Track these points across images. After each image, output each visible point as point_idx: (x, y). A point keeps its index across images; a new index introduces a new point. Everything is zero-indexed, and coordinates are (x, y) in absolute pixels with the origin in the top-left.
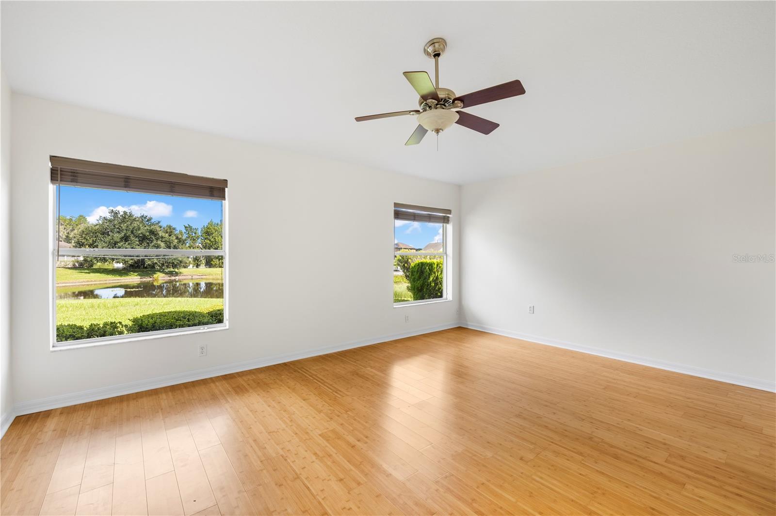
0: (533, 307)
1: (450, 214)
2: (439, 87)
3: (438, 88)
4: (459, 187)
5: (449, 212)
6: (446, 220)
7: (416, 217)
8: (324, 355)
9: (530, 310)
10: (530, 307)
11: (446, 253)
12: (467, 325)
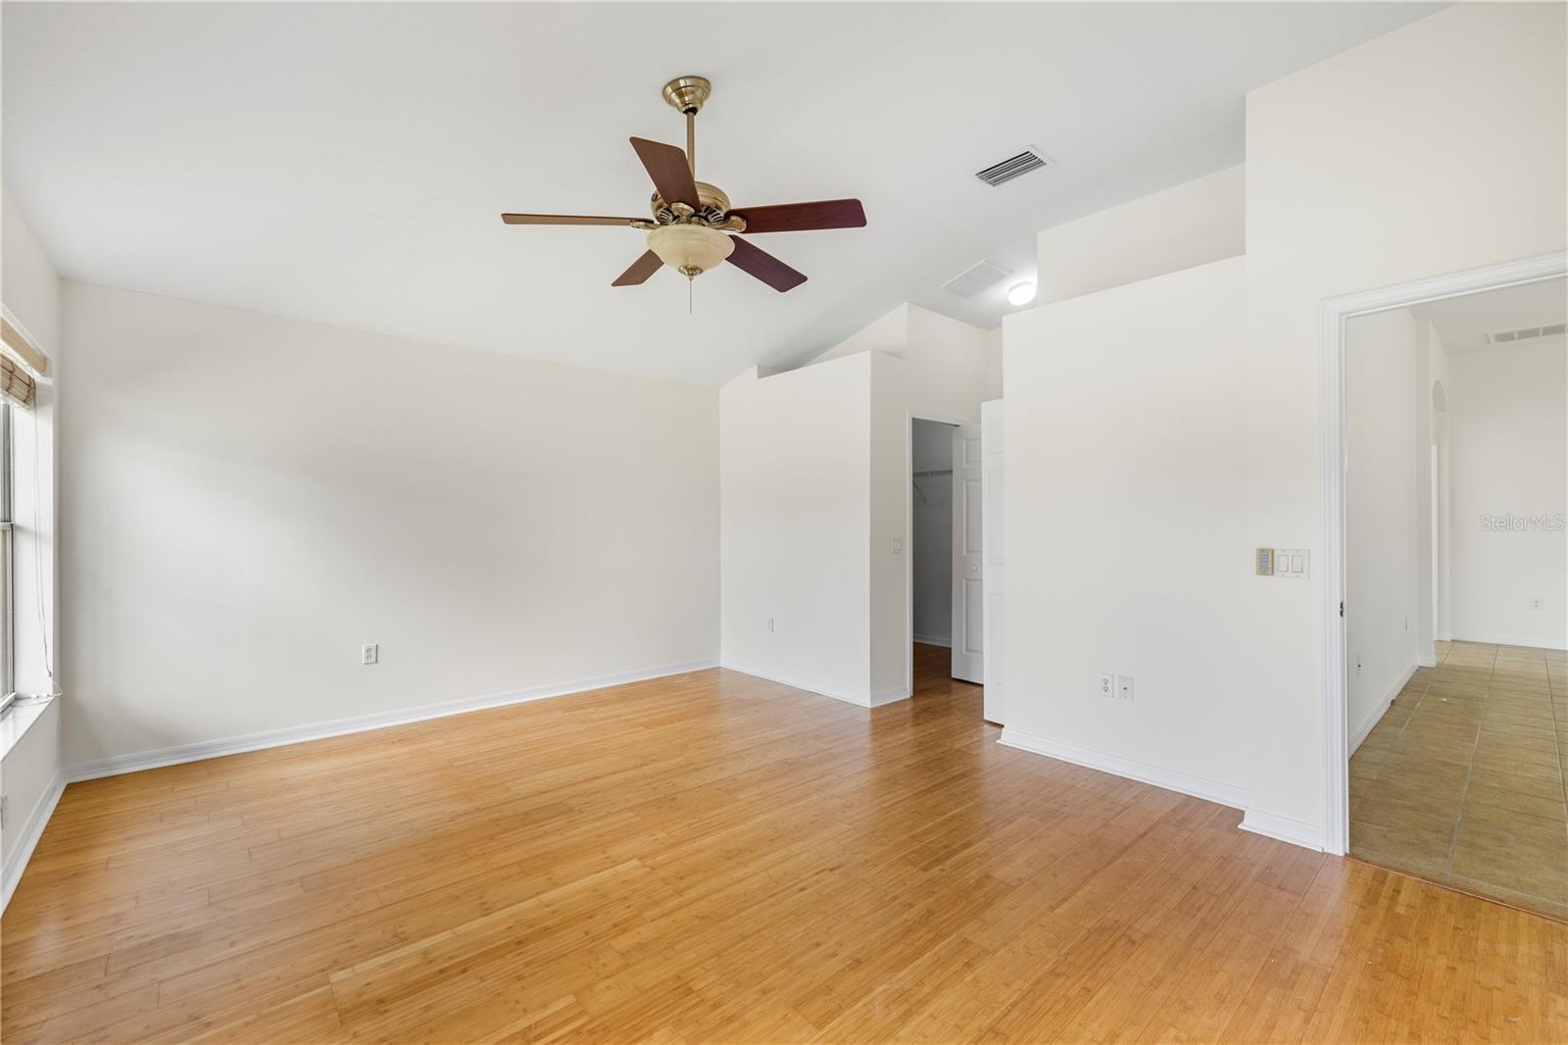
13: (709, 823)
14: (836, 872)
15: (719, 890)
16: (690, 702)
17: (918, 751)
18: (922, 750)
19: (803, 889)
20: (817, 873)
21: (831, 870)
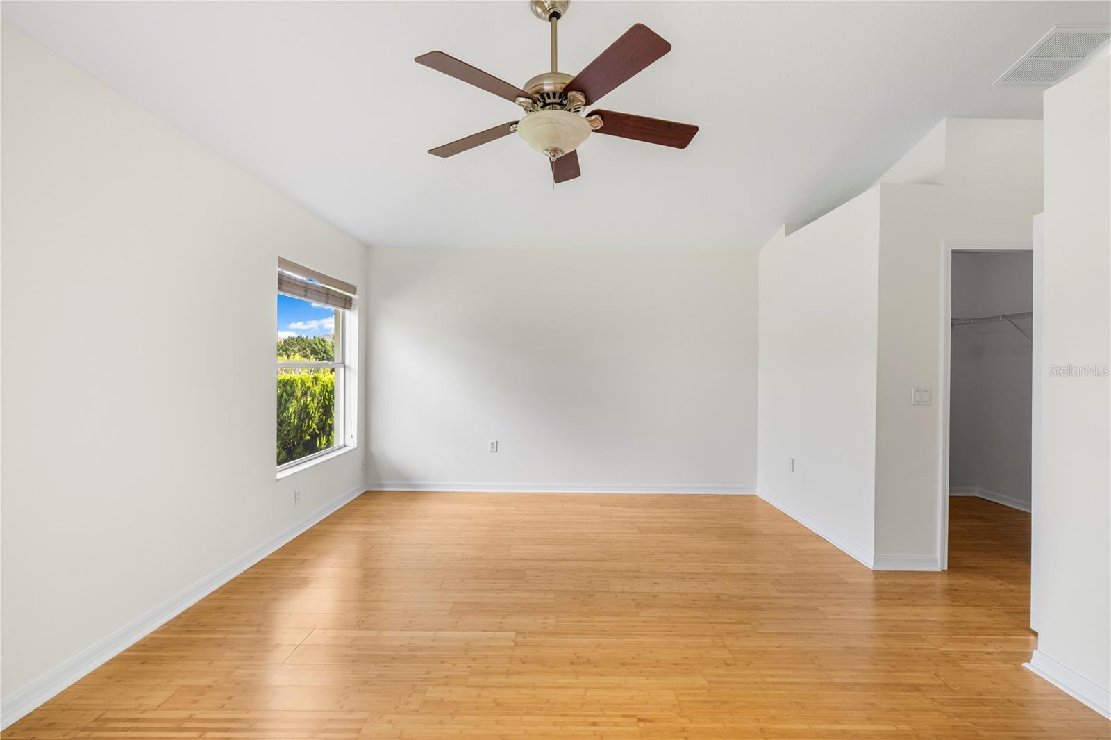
0: (497, 442)
1: (354, 293)
2: (558, 72)
3: (556, 73)
4: (368, 249)
5: (353, 289)
6: (347, 303)
7: (309, 291)
8: (128, 650)
9: (492, 448)
10: (492, 444)
11: (343, 363)
12: (381, 485)
13: (593, 626)
14: (641, 724)
15: (534, 687)
16: (696, 519)
17: (880, 636)
18: (890, 636)
19: (595, 724)
20: (624, 716)
21: (640, 720)
